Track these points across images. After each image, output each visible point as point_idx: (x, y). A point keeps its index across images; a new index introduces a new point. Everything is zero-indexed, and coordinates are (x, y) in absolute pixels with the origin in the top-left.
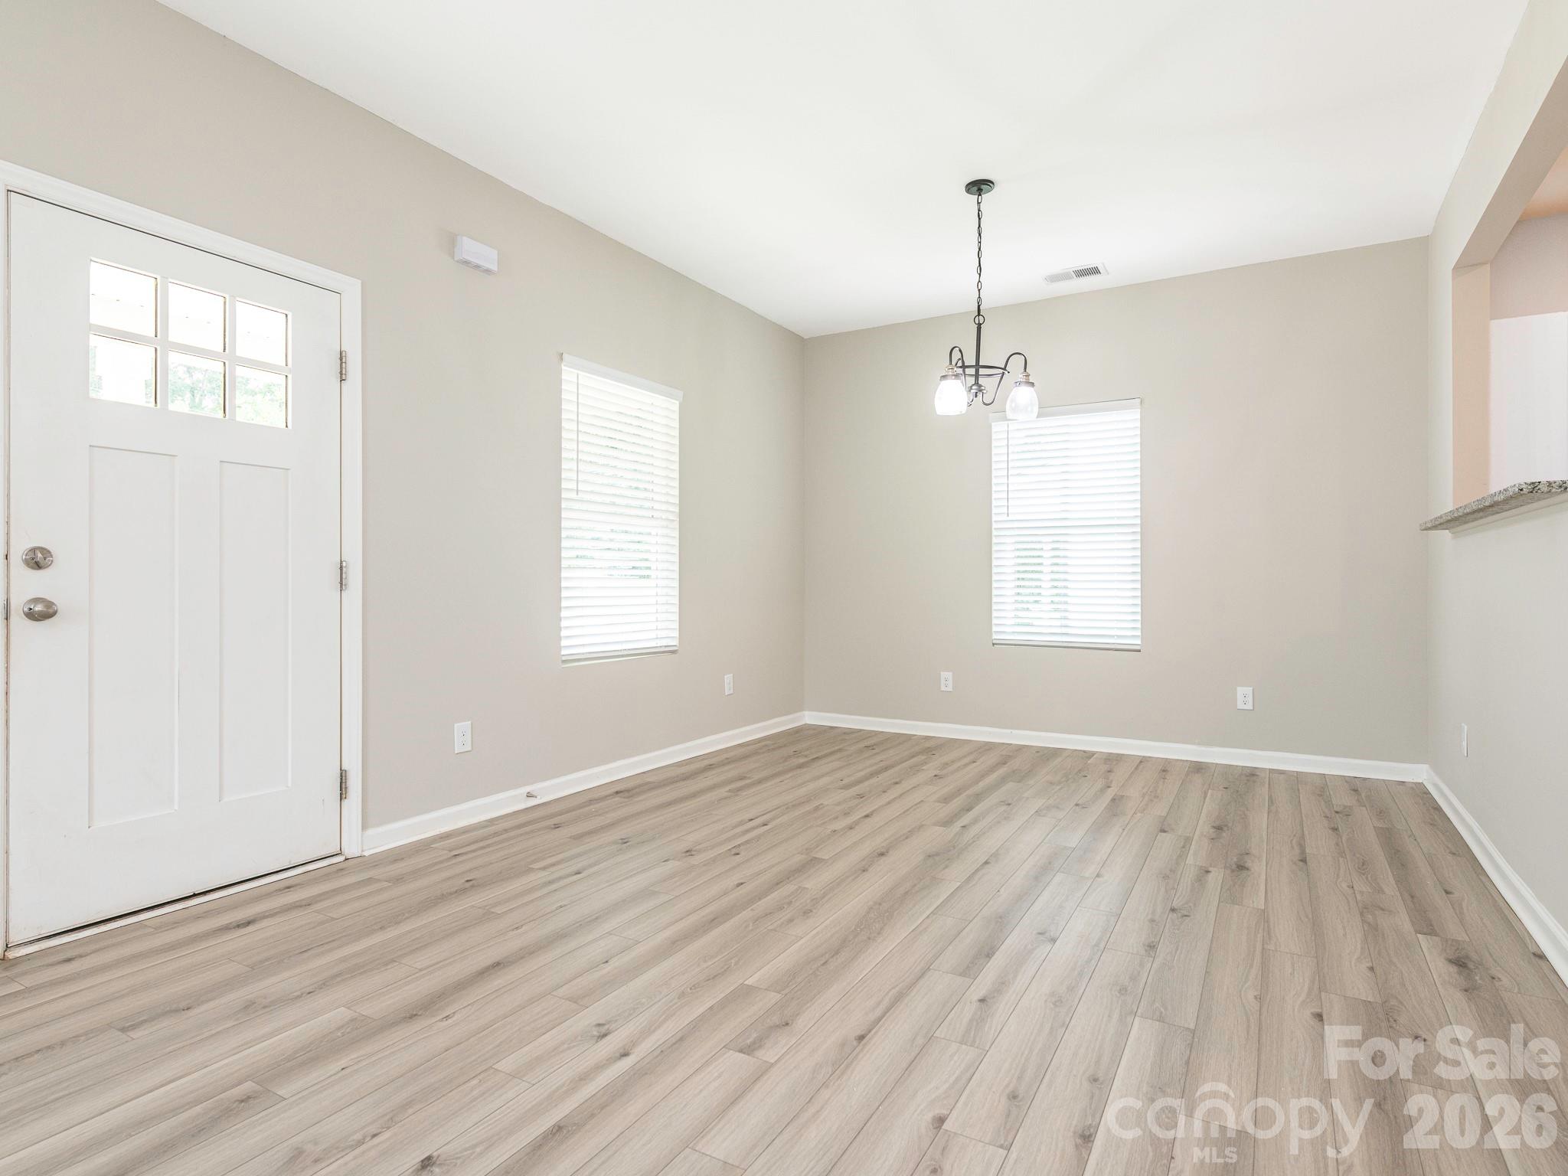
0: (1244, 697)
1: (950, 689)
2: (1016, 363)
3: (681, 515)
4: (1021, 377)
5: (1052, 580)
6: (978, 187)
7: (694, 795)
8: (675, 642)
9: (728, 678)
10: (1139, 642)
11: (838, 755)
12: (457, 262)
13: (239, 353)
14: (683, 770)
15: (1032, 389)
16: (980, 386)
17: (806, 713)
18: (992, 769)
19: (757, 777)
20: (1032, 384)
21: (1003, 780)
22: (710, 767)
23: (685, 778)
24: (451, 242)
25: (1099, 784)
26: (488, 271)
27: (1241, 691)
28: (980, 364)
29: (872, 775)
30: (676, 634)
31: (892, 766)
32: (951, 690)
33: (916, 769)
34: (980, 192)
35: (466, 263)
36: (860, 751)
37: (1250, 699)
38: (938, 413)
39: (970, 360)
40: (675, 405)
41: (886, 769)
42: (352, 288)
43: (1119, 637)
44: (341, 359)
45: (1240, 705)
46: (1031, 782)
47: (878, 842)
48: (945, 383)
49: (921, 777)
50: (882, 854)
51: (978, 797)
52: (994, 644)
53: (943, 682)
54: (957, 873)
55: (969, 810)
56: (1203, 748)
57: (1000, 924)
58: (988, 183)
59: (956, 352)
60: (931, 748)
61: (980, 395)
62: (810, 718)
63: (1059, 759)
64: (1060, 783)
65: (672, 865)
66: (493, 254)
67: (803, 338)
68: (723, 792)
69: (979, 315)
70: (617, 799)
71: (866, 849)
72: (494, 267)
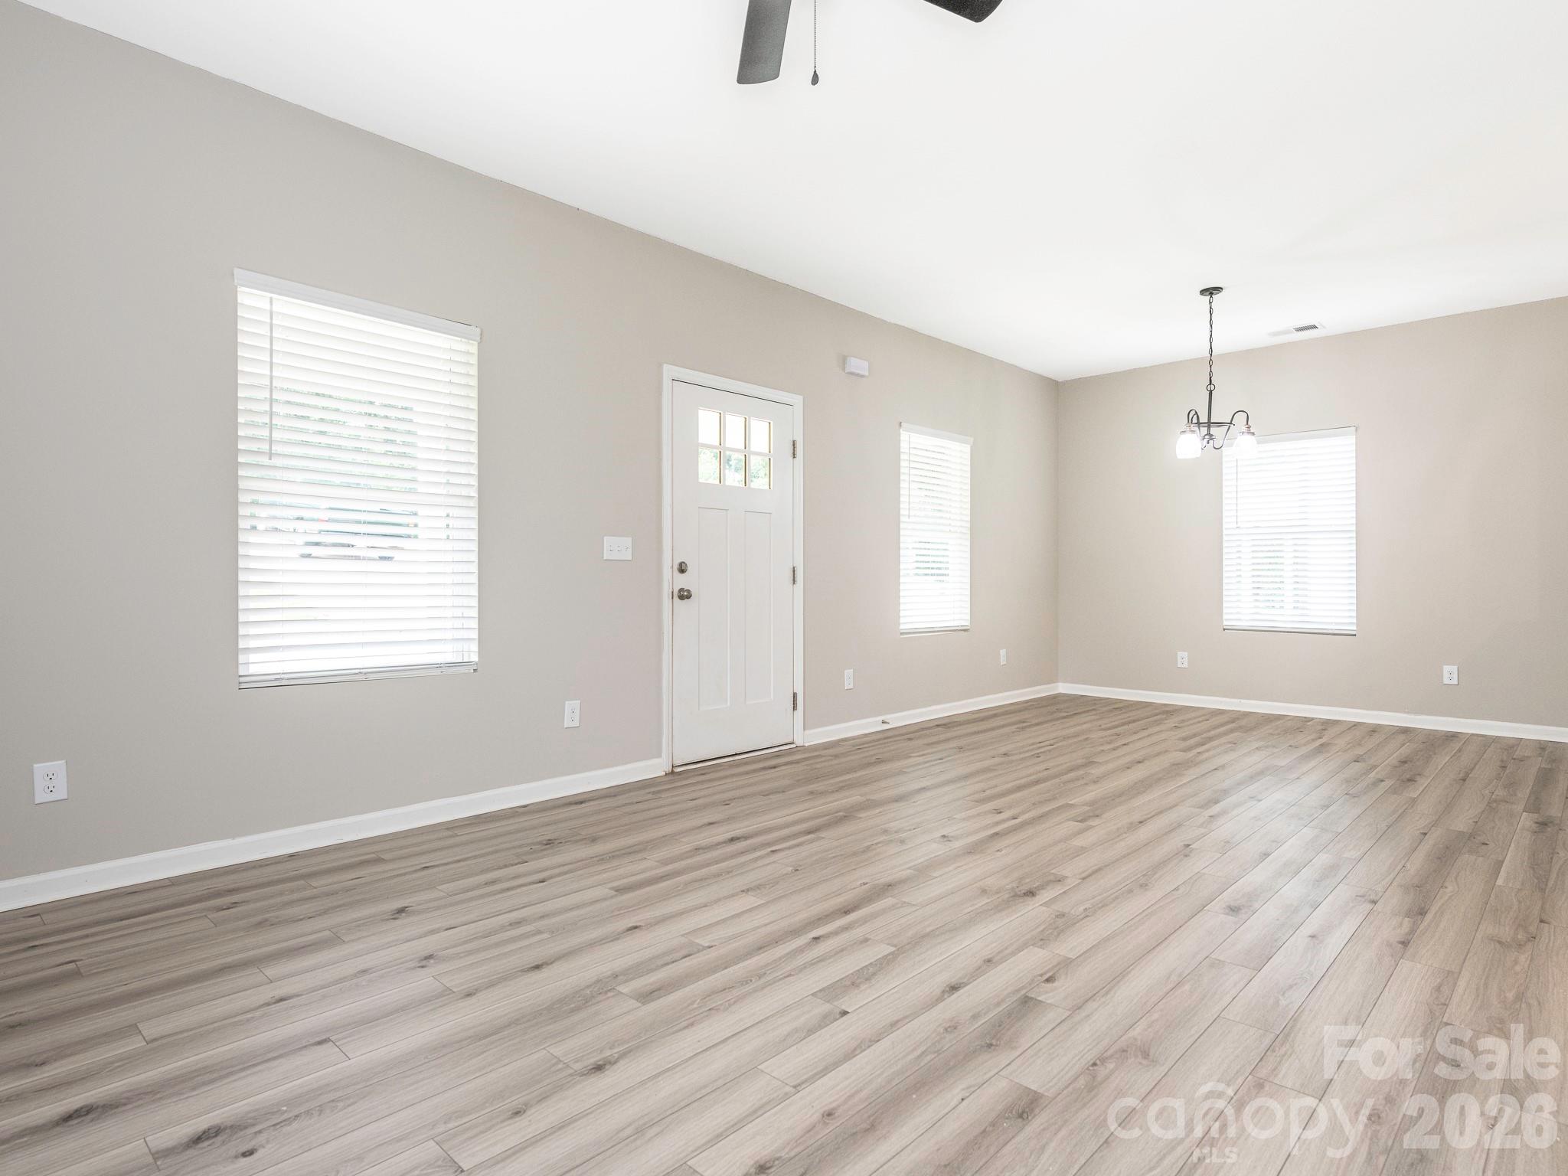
0: (1450, 674)
1: (1186, 665)
2: (1240, 419)
3: (972, 529)
4: (1244, 428)
5: (1294, 570)
6: (1210, 292)
7: (993, 729)
8: (968, 623)
9: (1003, 652)
10: (1355, 628)
11: (1094, 712)
12: (848, 373)
13: (752, 449)
14: (976, 716)
15: (1253, 437)
16: (1212, 435)
17: (1060, 684)
18: (1222, 725)
19: (1034, 721)
20: (1253, 434)
21: (1232, 731)
22: (995, 715)
23: (983, 719)
24: (843, 361)
25: (1313, 736)
26: (862, 376)
27: (1447, 669)
28: (1212, 421)
29: (1123, 724)
30: (968, 617)
31: (1138, 720)
32: (1187, 667)
33: (1158, 723)
34: (1211, 294)
35: (852, 373)
36: (1111, 711)
37: (1455, 676)
38: (1179, 457)
39: (1204, 419)
40: (967, 448)
41: (1134, 721)
42: (797, 400)
43: (1336, 624)
44: (794, 445)
45: (1446, 681)
46: (1255, 733)
47: (1136, 756)
48: (1183, 436)
49: (1162, 727)
50: (1140, 762)
51: (1211, 739)
52: (1224, 629)
53: (1179, 660)
54: (1192, 773)
55: (1203, 745)
56: (1412, 716)
57: (1225, 792)
58: (1218, 289)
59: (1193, 413)
60: (1169, 711)
61: (1211, 442)
62: (1063, 688)
63: (1281, 721)
64: (1279, 734)
65: (997, 760)
66: (866, 364)
67: (1058, 382)
68: (1013, 728)
69: (1210, 384)
70: (940, 729)
71: (1128, 759)
72: (866, 373)
